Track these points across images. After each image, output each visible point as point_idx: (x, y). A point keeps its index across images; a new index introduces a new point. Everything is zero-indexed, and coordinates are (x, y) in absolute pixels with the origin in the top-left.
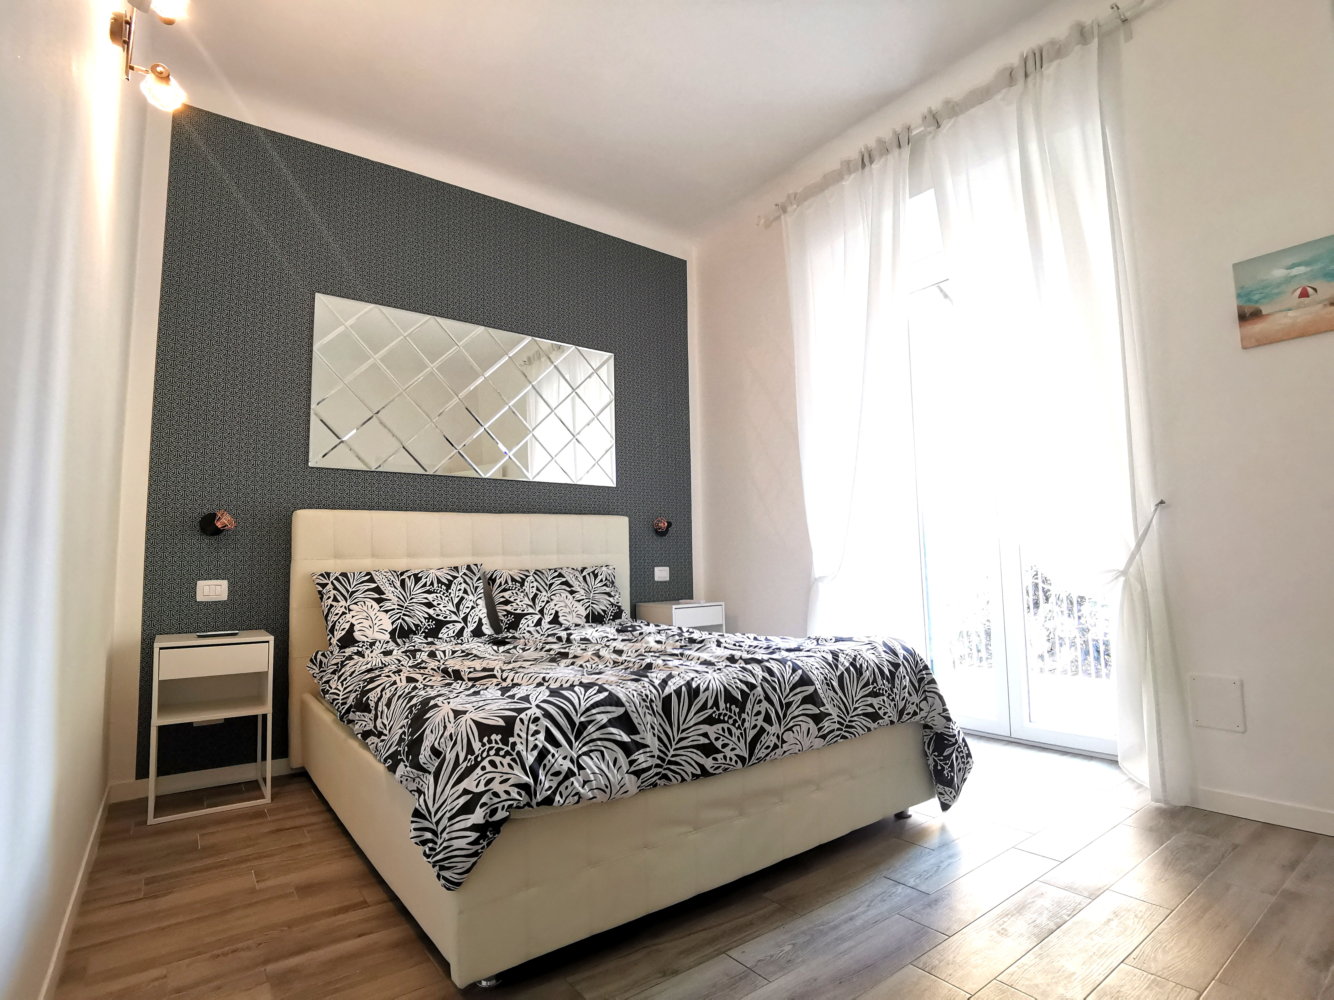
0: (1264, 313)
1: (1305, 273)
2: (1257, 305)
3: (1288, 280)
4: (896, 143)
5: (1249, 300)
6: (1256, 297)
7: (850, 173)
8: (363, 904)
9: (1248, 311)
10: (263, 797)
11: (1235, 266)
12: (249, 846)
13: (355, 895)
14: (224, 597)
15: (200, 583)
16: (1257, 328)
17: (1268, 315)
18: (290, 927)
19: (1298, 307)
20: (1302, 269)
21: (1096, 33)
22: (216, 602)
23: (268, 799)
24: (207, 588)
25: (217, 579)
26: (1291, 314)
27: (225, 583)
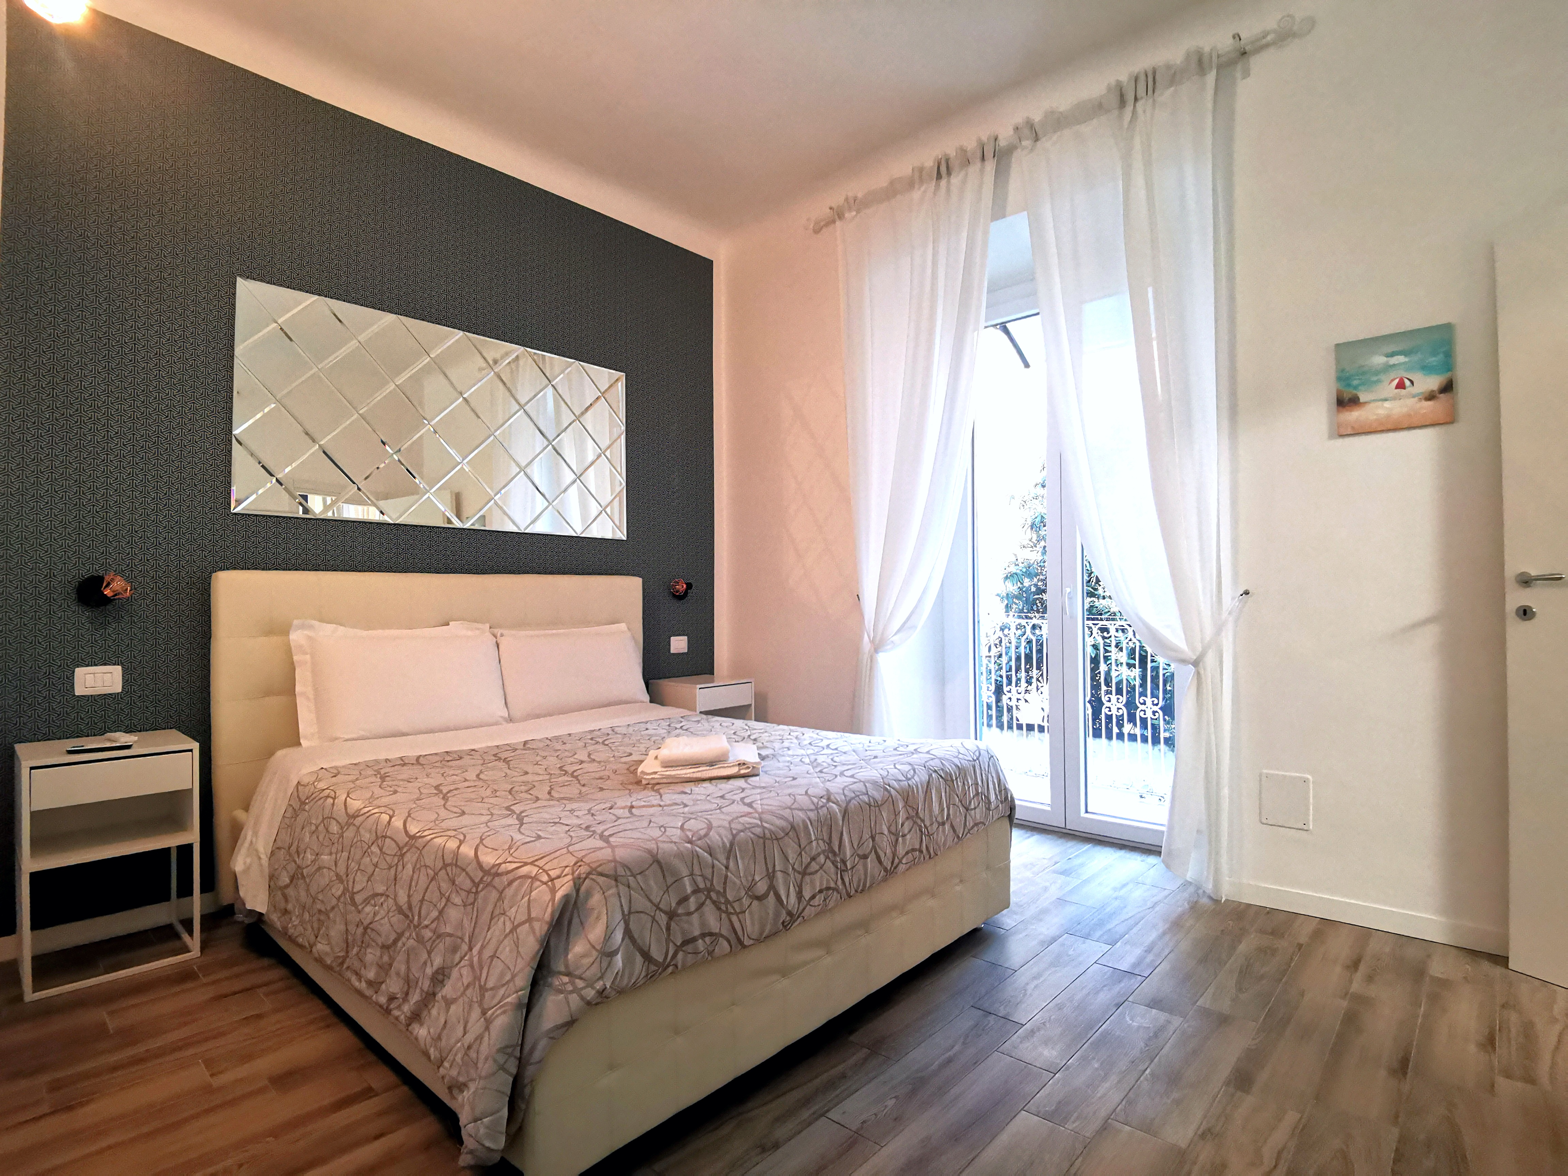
0: (1362, 400)
1: (1404, 363)
2: (1355, 392)
3: (1388, 368)
4: (979, 154)
5: (1349, 385)
6: (1355, 382)
7: (921, 181)
8: (368, 1093)
9: (1346, 396)
10: (186, 950)
11: (1337, 345)
12: (185, 1024)
13: (353, 1082)
14: (118, 688)
15: (78, 671)
16: (1354, 416)
17: (1365, 403)
18: (276, 1137)
19: (1394, 399)
20: (1401, 359)
21: (1214, 65)
22: (105, 695)
23: (195, 951)
24: (89, 678)
25: (105, 664)
26: (1387, 404)
27: (117, 670)
